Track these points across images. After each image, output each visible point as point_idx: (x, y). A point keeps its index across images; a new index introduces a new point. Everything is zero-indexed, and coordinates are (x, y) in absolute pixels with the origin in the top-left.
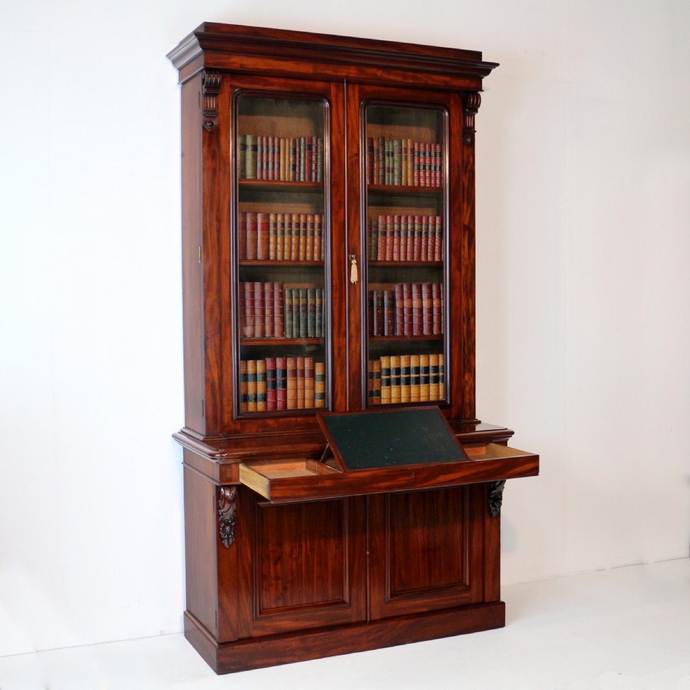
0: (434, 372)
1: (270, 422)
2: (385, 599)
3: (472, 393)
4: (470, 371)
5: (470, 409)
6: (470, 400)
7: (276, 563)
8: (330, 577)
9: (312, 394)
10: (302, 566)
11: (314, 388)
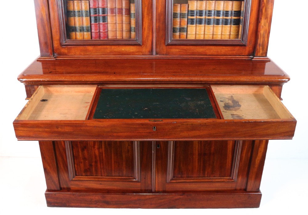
0: (235, 16)
1: (90, 48)
2: (166, 180)
3: (266, 36)
4: (266, 18)
5: (263, 49)
6: (263, 41)
7: (83, 150)
8: (124, 163)
9: (128, 28)
10: (102, 154)
11: (130, 23)
